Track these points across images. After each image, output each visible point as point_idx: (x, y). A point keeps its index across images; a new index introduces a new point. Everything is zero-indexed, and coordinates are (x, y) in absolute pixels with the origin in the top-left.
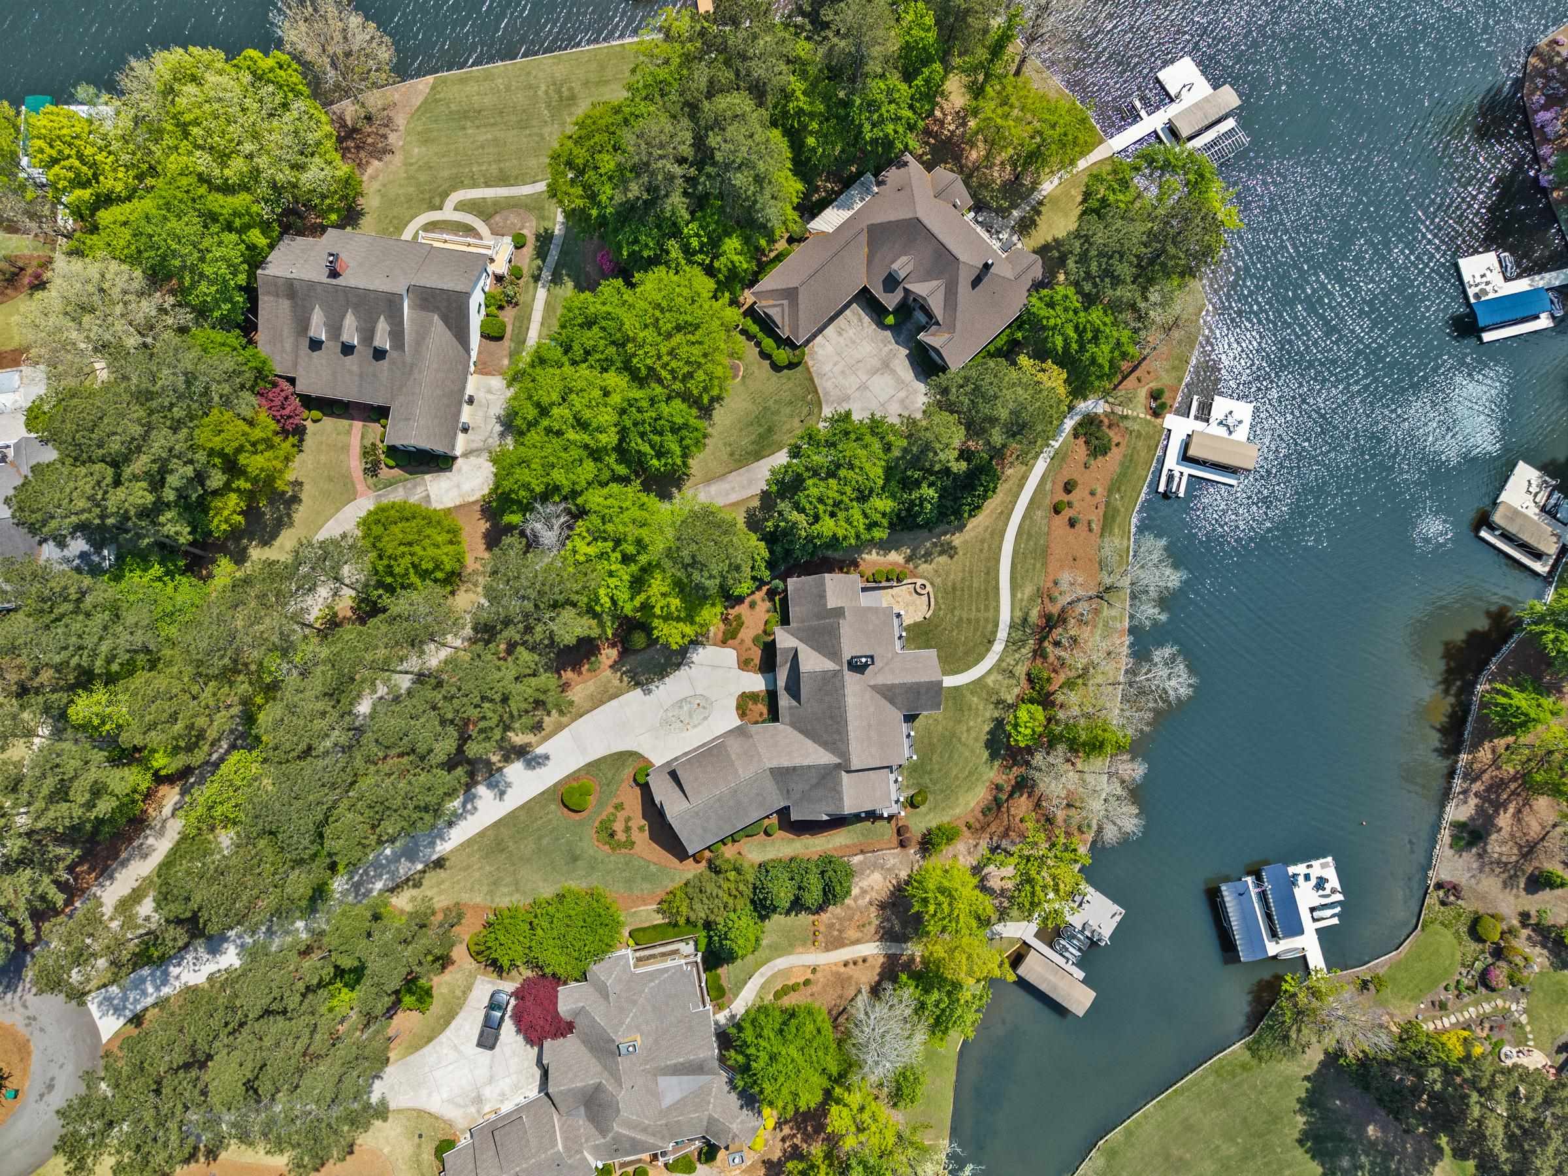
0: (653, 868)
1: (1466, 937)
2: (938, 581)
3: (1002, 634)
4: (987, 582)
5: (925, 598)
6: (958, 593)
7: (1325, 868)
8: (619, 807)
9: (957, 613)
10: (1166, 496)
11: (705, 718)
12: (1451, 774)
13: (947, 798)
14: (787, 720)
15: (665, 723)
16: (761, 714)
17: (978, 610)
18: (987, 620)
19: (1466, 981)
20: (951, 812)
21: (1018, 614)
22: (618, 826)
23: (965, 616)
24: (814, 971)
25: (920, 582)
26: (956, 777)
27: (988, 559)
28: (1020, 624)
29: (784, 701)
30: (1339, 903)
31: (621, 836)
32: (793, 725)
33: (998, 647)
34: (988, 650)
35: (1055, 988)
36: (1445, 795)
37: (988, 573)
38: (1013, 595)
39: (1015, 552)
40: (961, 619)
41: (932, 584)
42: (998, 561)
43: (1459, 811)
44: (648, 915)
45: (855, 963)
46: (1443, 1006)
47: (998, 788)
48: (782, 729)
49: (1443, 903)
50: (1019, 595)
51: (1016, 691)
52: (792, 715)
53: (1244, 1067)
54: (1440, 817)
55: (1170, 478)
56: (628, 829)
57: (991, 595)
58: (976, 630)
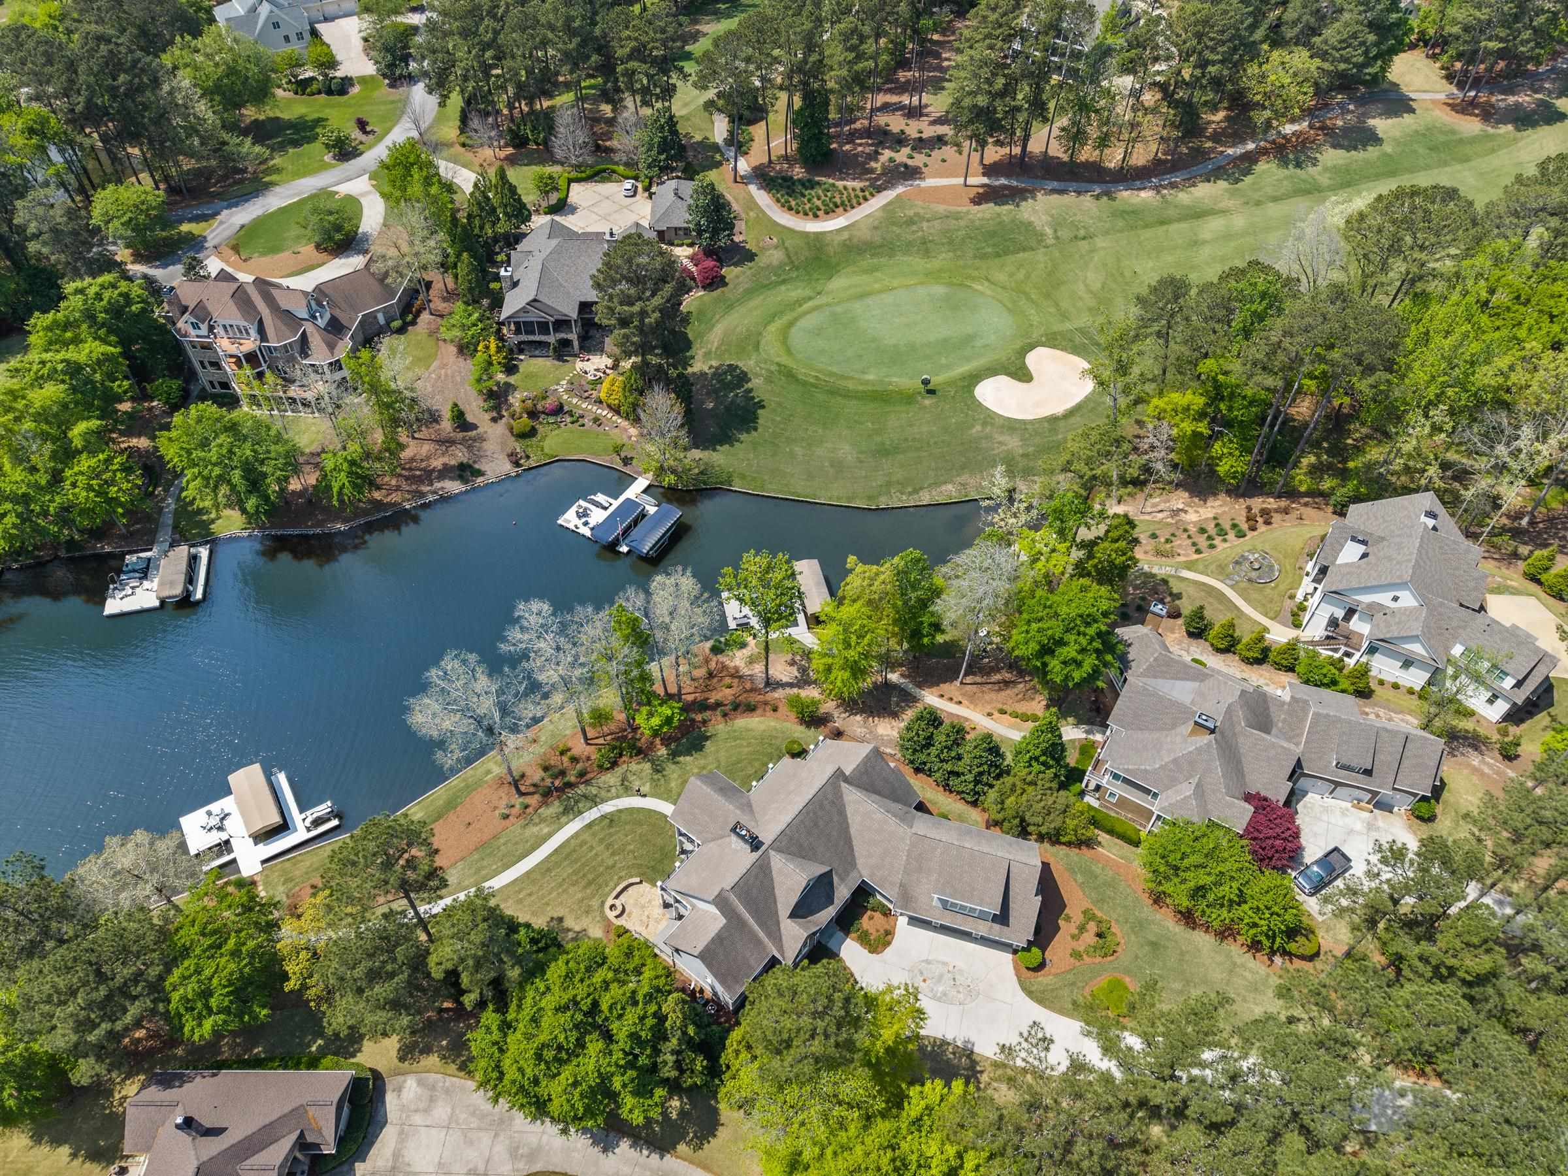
0: (1080, 878)
1: (539, 436)
2: (595, 903)
3: (592, 814)
4: (558, 864)
5: (622, 898)
6: (591, 877)
7: (570, 519)
8: (1076, 955)
9: (610, 862)
10: (338, 816)
11: (928, 962)
12: (425, 506)
13: (772, 737)
14: (854, 874)
16: (871, 918)
17: (592, 848)
18: (594, 835)
19: (569, 419)
20: (778, 726)
21: (564, 819)
22: (1089, 938)
23: (607, 854)
25: (611, 915)
26: (749, 745)
27: (534, 882)
28: (571, 811)
29: (843, 893)
30: (585, 500)
31: (1092, 927)
32: (852, 864)
33: (608, 807)
34: (620, 811)
35: (818, 584)
36: (445, 499)
37: (549, 870)
38: (550, 835)
39: (507, 867)
40: (613, 854)
41: (603, 903)
42: (528, 873)
43: (454, 487)
44: (1109, 848)
46: (596, 420)
47: (725, 715)
48: (866, 870)
49: (528, 457)
50: (546, 830)
51: (634, 767)
52: (847, 873)
53: (743, 477)
54: (467, 492)
55: (317, 822)
56: (1082, 928)
57: (567, 850)
58: (611, 835)
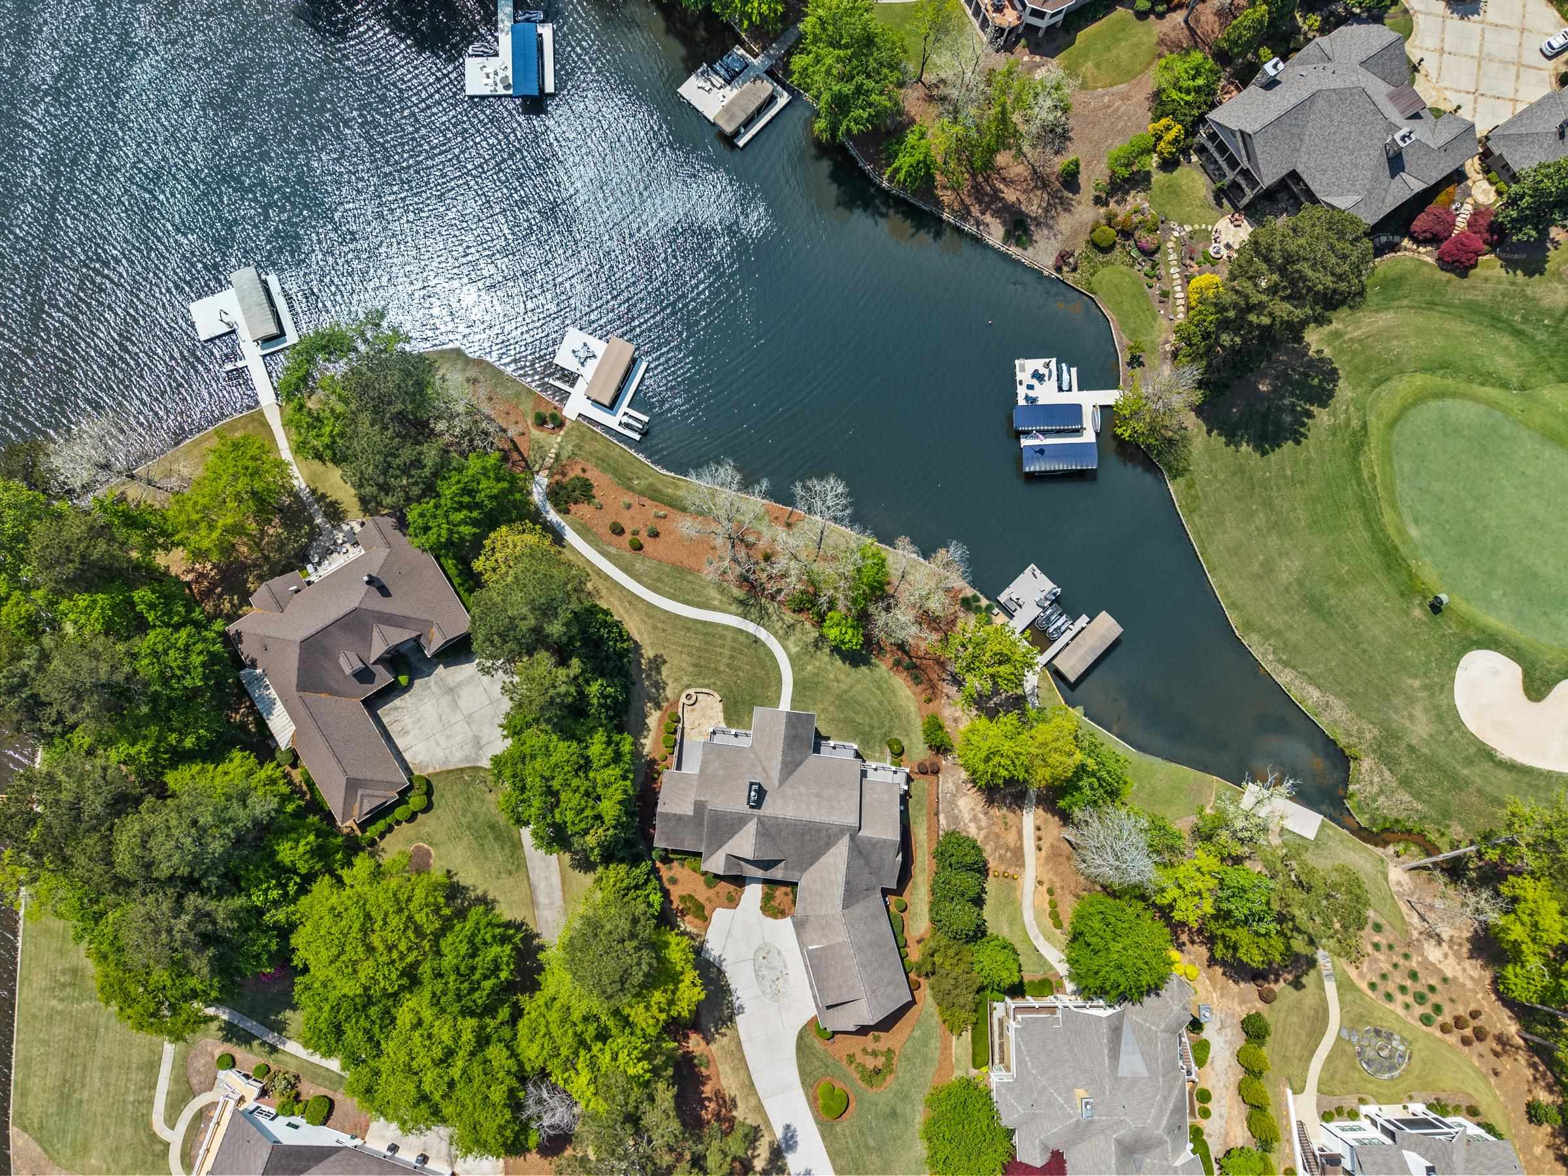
0: (917, 1034)
1: (1108, 257)
2: (686, 680)
3: (750, 627)
4: (696, 632)
5: (700, 697)
6: (702, 662)
7: (1026, 368)
8: (851, 1058)
9: (722, 668)
10: (645, 434)
11: (779, 953)
12: (958, 230)
13: (899, 716)
14: (797, 875)
15: (776, 995)
16: (786, 894)
17: (723, 646)
18: (734, 640)
19: (1147, 268)
20: (913, 716)
21: (734, 608)
22: (871, 1063)
23: (726, 661)
24: (1040, 883)
25: (683, 699)
26: (881, 703)
27: (674, 626)
28: (744, 607)
29: (778, 873)
30: (1058, 363)
31: (880, 1061)
32: (803, 869)
33: (763, 634)
34: (764, 645)
35: (1093, 649)
36: (977, 241)
37: (688, 629)
38: (715, 609)
39: (673, 597)
40: (729, 665)
41: (689, 686)
42: (678, 616)
43: (995, 234)
44: (961, 1045)
45: (1040, 839)
46: (1165, 295)
47: (898, 663)
48: (806, 881)
49: (1074, 270)
50: (716, 603)
51: (808, 626)
52: (793, 869)
53: (1190, 485)
54: (997, 251)
55: (627, 426)
56: (875, 1054)
57: (711, 630)
58: (741, 652)
